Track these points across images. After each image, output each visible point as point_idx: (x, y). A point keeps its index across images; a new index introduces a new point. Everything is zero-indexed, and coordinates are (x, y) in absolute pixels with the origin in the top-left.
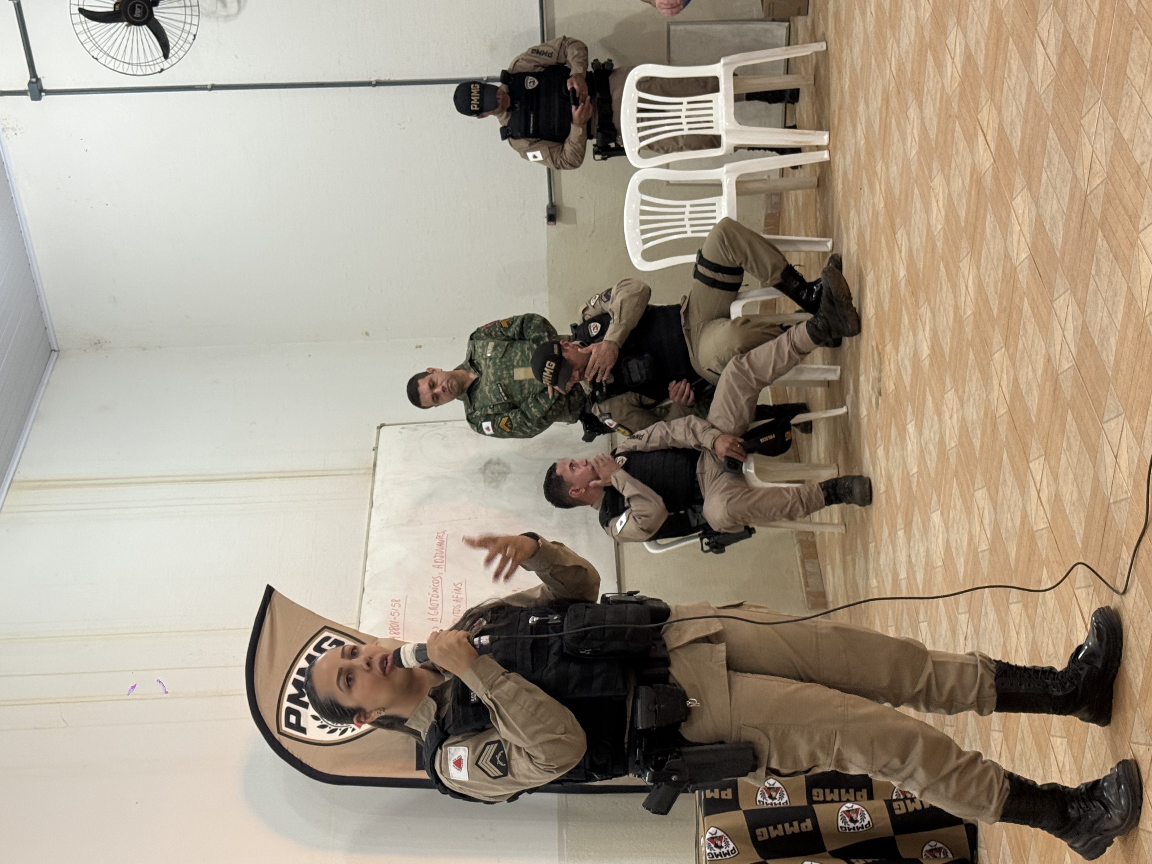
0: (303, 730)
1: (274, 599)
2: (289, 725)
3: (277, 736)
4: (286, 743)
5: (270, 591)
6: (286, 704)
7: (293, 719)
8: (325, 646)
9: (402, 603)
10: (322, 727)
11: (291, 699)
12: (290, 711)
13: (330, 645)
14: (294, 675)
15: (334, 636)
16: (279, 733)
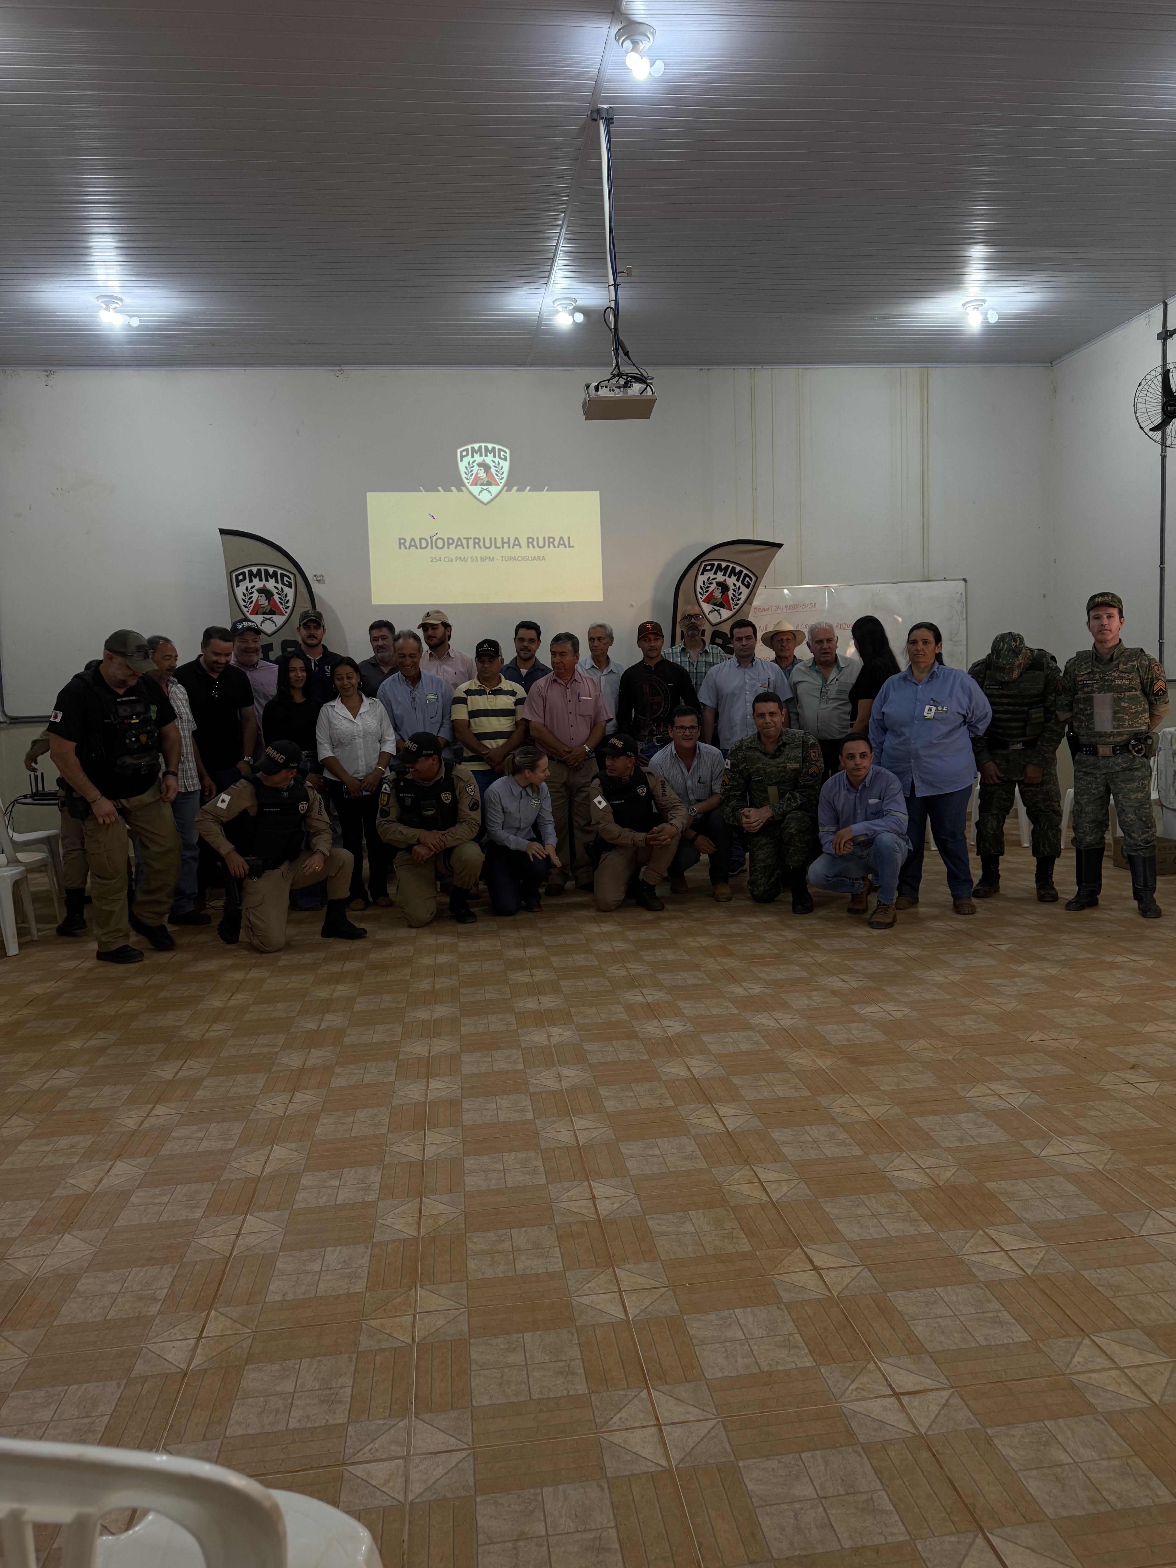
0: (702, 574)
1: (775, 549)
2: (706, 566)
3: (700, 561)
4: (696, 566)
5: (780, 546)
6: (716, 563)
7: (708, 568)
8: (747, 579)
9: (813, 609)
10: (704, 583)
11: (719, 565)
12: (713, 565)
13: (747, 582)
14: (731, 565)
15: (752, 583)
16: (702, 562)
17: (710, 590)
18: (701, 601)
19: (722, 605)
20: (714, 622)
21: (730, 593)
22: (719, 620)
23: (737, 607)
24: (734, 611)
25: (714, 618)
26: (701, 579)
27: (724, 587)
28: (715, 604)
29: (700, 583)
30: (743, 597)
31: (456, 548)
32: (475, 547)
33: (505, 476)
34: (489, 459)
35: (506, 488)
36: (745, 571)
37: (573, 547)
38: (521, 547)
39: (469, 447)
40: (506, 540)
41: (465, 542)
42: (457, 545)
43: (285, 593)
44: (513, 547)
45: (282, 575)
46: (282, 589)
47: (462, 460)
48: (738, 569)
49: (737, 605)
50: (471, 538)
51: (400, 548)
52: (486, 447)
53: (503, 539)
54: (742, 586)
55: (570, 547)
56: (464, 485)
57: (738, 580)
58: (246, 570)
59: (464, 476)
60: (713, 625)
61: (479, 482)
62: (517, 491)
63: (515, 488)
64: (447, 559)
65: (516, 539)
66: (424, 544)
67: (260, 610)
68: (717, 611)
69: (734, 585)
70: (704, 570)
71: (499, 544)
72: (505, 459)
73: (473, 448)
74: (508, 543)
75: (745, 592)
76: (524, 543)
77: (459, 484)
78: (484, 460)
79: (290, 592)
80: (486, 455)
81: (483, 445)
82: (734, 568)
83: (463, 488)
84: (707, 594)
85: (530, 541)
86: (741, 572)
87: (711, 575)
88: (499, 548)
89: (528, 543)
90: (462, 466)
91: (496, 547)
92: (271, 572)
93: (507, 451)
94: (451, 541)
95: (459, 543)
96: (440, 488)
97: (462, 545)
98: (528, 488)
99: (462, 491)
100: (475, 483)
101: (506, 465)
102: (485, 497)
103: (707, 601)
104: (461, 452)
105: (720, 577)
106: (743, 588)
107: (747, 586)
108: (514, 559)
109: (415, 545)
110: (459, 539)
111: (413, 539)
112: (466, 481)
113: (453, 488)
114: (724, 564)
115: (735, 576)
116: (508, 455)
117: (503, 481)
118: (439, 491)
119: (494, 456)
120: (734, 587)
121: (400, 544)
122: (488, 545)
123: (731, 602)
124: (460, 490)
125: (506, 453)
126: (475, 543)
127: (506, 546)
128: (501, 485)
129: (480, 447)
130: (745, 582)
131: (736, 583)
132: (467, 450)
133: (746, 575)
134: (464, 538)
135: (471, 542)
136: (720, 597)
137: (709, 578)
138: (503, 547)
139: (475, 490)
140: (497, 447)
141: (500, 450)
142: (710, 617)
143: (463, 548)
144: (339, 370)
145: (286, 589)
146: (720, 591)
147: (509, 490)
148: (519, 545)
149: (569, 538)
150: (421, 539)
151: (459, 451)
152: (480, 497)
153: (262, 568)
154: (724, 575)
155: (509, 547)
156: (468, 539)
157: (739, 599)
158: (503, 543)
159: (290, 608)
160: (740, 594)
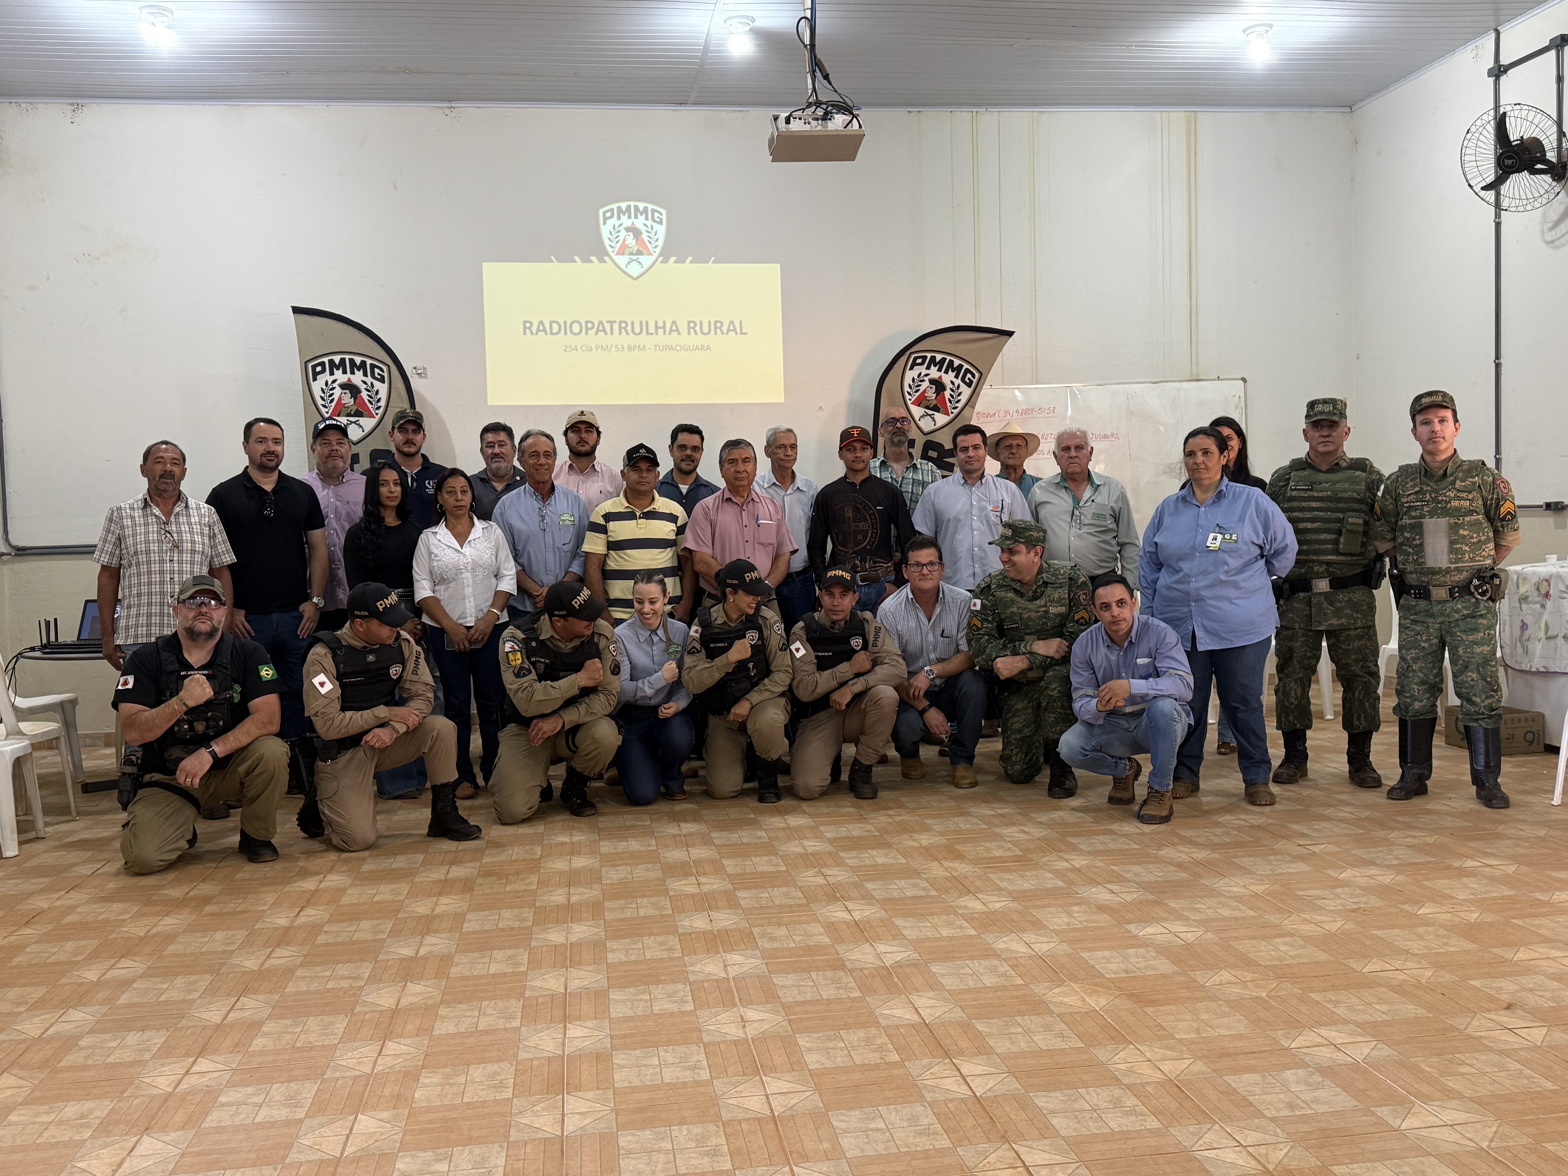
0: (911, 368)
1: (1004, 338)
2: (916, 359)
3: (908, 353)
4: (903, 359)
5: (1010, 334)
6: (929, 355)
7: (919, 361)
8: (969, 375)
9: (1052, 414)
10: (913, 380)
11: (933, 358)
12: (925, 358)
13: (969, 379)
14: (948, 358)
15: (975, 381)
16: (911, 353)
17: (922, 389)
18: (909, 403)
19: (936, 409)
20: (926, 430)
21: (947, 394)
22: (933, 428)
23: (956, 411)
24: (952, 416)
25: (927, 425)
26: (910, 375)
27: (939, 385)
28: (927, 407)
29: (908, 380)
30: (964, 398)
31: (596, 334)
32: (620, 333)
33: (660, 243)
34: (640, 222)
35: (661, 259)
36: (966, 366)
37: (746, 334)
38: (679, 334)
39: (614, 206)
40: (660, 324)
41: (607, 327)
42: (598, 331)
43: (375, 389)
44: (670, 334)
45: (373, 366)
46: (372, 383)
47: (605, 223)
48: (957, 362)
49: (955, 408)
50: (615, 322)
51: (525, 333)
52: (636, 207)
53: (656, 323)
54: (962, 384)
55: (742, 333)
56: (608, 255)
57: (957, 377)
58: (326, 360)
59: (607, 243)
60: (925, 434)
61: (627, 251)
62: (675, 262)
63: (673, 259)
64: (584, 348)
65: (674, 323)
66: (555, 328)
67: (344, 411)
68: (930, 415)
69: (953, 383)
70: (914, 364)
71: (652, 329)
72: (661, 223)
73: (619, 208)
74: (664, 327)
75: (966, 392)
76: (683, 328)
77: (602, 253)
78: (633, 224)
79: (382, 389)
80: (636, 217)
81: (632, 204)
82: (951, 362)
83: (606, 258)
84: (917, 394)
85: (691, 326)
86: (961, 366)
87: (922, 370)
88: (652, 334)
89: (689, 328)
90: (605, 230)
91: (648, 333)
92: (358, 363)
93: (664, 212)
94: (590, 325)
95: (601, 328)
96: (576, 258)
97: (604, 330)
98: (690, 259)
99: (605, 262)
100: (621, 252)
101: (661, 230)
102: (635, 270)
103: (918, 403)
104: (604, 213)
105: (934, 373)
106: (963, 388)
107: (969, 385)
108: (671, 348)
109: (545, 330)
110: (601, 322)
111: (541, 322)
112: (610, 250)
113: (593, 258)
114: (939, 357)
115: (953, 371)
116: (664, 217)
117: (658, 250)
118: (575, 262)
119: (647, 219)
120: (951, 386)
121: (525, 328)
122: (637, 330)
123: (948, 404)
124: (602, 261)
125: (661, 214)
126: (620, 328)
127: (661, 331)
128: (655, 255)
129: (629, 207)
130: (966, 379)
131: (955, 380)
132: (612, 210)
133: (967, 371)
134: (608, 322)
135: (616, 326)
136: (934, 398)
137: (920, 374)
138: (657, 333)
139: (622, 260)
140: (650, 207)
141: (653, 211)
142: (921, 424)
143: (606, 334)
144: (448, 107)
145: (377, 385)
146: (934, 390)
147: (665, 261)
148: (677, 330)
149: (741, 322)
150: (551, 322)
151: (601, 211)
152: (627, 270)
153: (347, 357)
154: (939, 370)
155: (665, 333)
156: (612, 323)
157: (958, 401)
158: (657, 328)
159: (382, 409)
160: (960, 394)
